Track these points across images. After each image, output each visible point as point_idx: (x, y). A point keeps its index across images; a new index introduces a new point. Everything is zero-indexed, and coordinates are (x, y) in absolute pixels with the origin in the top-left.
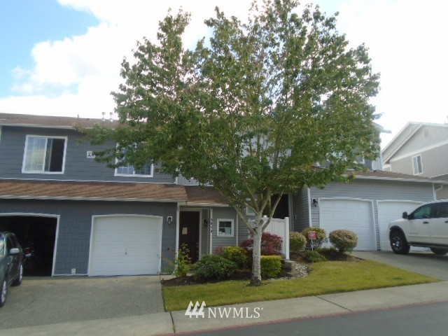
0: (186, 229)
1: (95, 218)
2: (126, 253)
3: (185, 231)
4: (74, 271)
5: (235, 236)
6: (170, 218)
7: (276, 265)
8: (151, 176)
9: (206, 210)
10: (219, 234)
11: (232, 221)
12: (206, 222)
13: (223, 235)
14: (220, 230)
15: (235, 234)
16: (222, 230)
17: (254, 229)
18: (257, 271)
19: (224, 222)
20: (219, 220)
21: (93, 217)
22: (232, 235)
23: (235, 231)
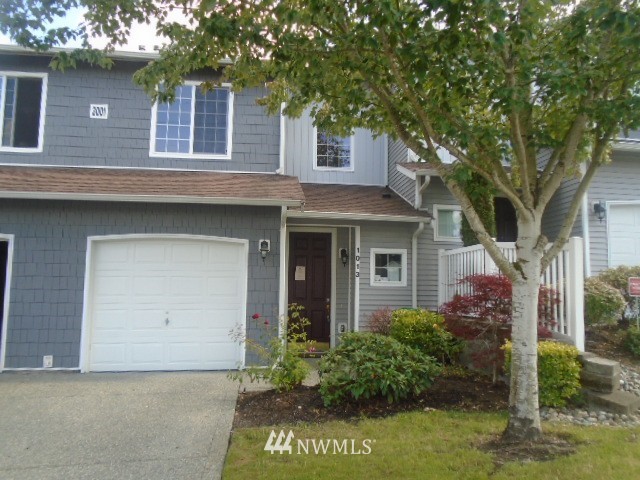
0: (303, 269)
1: (95, 243)
2: (167, 322)
3: (300, 274)
4: (48, 361)
5: (410, 284)
6: (264, 244)
7: (565, 372)
8: (228, 156)
9: (345, 229)
10: (375, 281)
11: (403, 252)
12: (346, 257)
13: (384, 283)
14: (378, 272)
15: (410, 280)
16: (383, 273)
17: (517, 266)
18: (528, 400)
19: (384, 256)
20: (374, 251)
21: (90, 239)
22: (404, 283)
23: (410, 275)
